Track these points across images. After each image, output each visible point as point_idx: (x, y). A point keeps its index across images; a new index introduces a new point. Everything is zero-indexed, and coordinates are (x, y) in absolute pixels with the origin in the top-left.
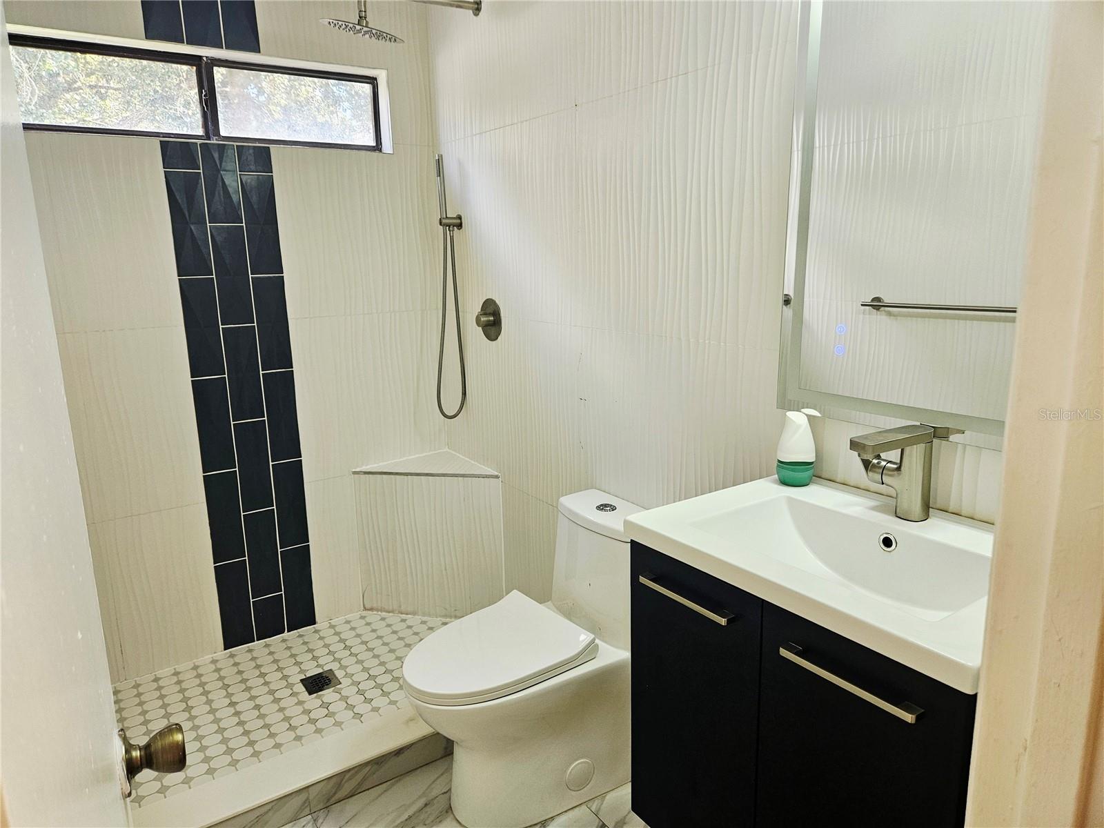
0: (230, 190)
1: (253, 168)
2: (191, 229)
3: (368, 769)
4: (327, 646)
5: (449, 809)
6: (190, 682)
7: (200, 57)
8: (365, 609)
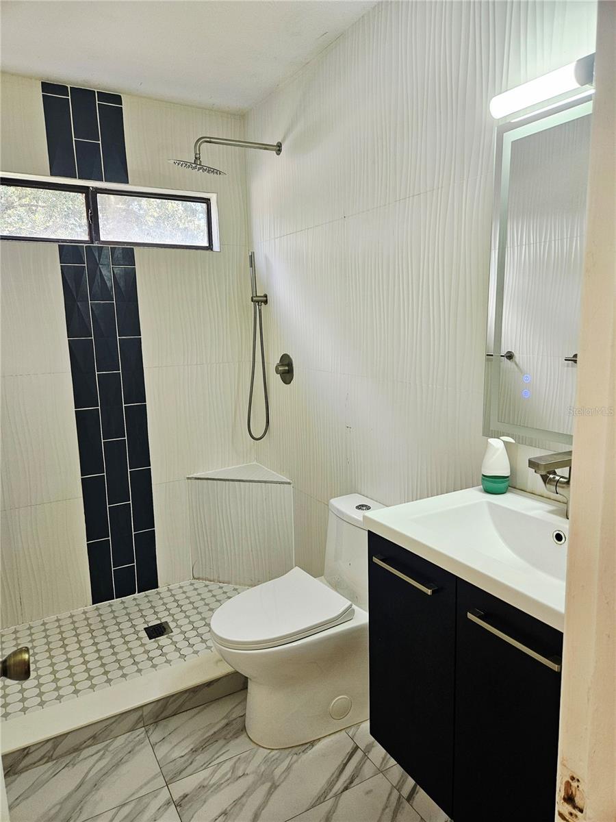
0: (105, 278)
1: (122, 262)
2: (78, 306)
3: (186, 695)
4: (164, 604)
5: (244, 729)
6: (67, 626)
7: (88, 187)
8: (194, 578)
